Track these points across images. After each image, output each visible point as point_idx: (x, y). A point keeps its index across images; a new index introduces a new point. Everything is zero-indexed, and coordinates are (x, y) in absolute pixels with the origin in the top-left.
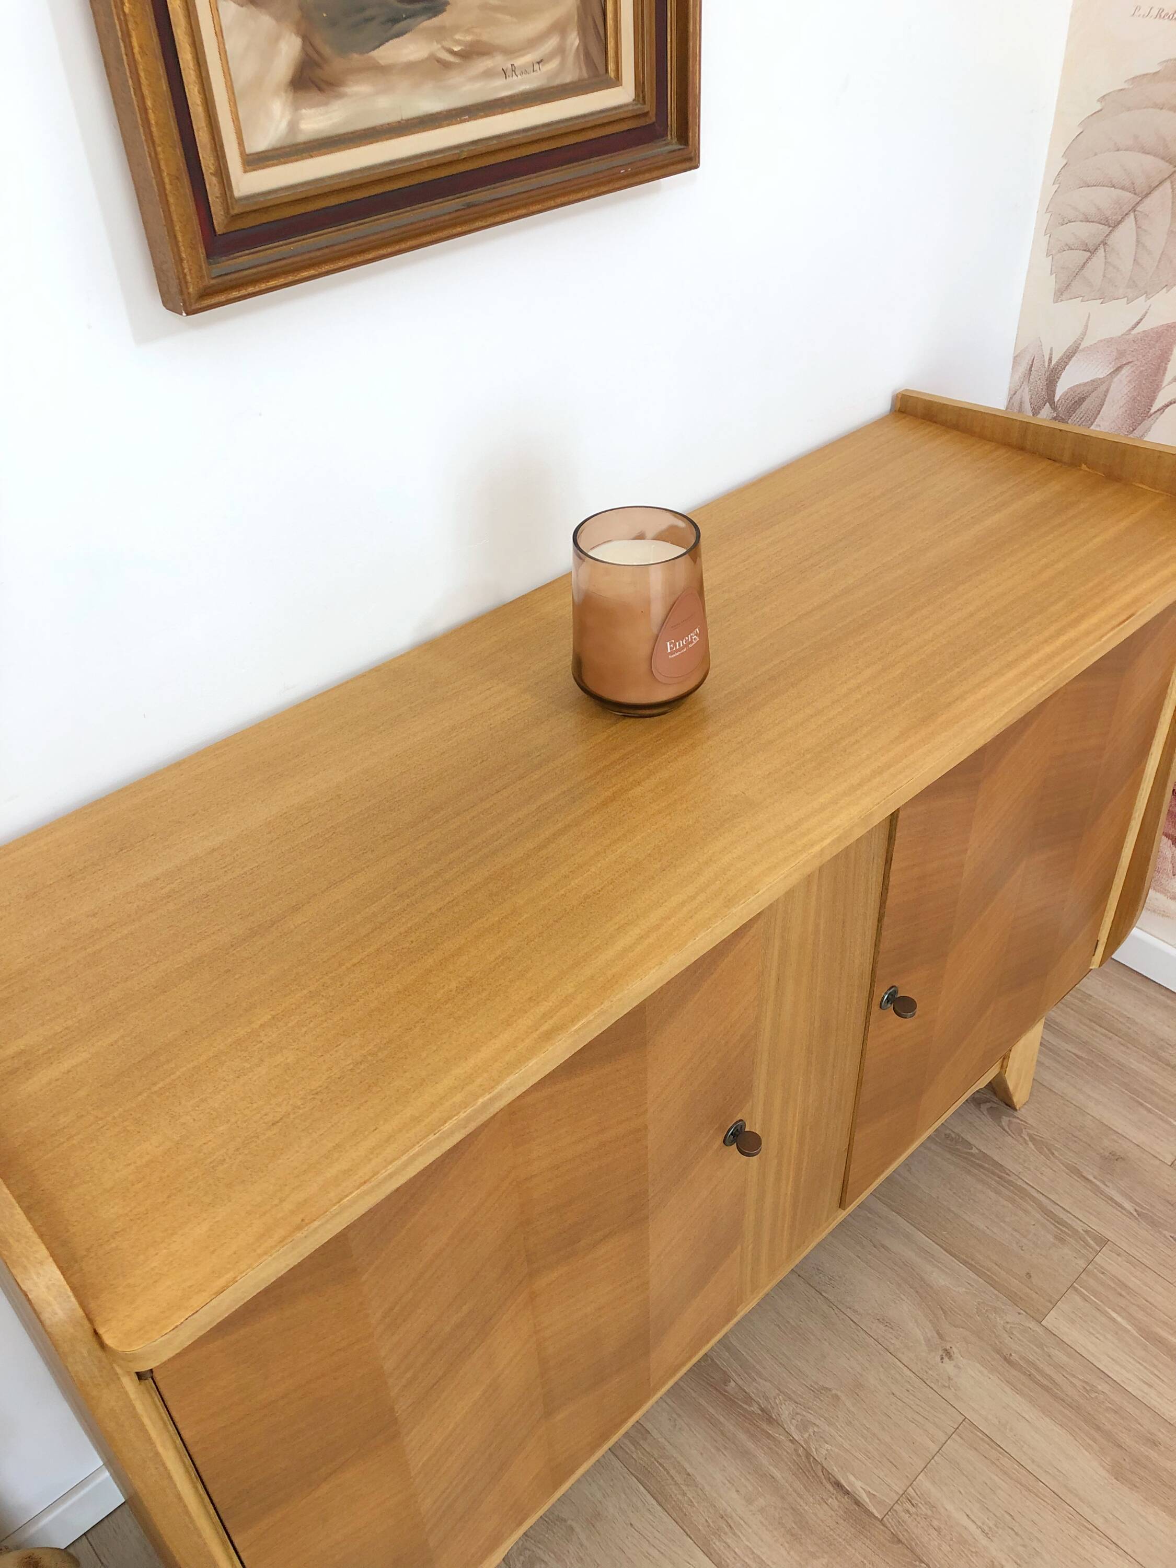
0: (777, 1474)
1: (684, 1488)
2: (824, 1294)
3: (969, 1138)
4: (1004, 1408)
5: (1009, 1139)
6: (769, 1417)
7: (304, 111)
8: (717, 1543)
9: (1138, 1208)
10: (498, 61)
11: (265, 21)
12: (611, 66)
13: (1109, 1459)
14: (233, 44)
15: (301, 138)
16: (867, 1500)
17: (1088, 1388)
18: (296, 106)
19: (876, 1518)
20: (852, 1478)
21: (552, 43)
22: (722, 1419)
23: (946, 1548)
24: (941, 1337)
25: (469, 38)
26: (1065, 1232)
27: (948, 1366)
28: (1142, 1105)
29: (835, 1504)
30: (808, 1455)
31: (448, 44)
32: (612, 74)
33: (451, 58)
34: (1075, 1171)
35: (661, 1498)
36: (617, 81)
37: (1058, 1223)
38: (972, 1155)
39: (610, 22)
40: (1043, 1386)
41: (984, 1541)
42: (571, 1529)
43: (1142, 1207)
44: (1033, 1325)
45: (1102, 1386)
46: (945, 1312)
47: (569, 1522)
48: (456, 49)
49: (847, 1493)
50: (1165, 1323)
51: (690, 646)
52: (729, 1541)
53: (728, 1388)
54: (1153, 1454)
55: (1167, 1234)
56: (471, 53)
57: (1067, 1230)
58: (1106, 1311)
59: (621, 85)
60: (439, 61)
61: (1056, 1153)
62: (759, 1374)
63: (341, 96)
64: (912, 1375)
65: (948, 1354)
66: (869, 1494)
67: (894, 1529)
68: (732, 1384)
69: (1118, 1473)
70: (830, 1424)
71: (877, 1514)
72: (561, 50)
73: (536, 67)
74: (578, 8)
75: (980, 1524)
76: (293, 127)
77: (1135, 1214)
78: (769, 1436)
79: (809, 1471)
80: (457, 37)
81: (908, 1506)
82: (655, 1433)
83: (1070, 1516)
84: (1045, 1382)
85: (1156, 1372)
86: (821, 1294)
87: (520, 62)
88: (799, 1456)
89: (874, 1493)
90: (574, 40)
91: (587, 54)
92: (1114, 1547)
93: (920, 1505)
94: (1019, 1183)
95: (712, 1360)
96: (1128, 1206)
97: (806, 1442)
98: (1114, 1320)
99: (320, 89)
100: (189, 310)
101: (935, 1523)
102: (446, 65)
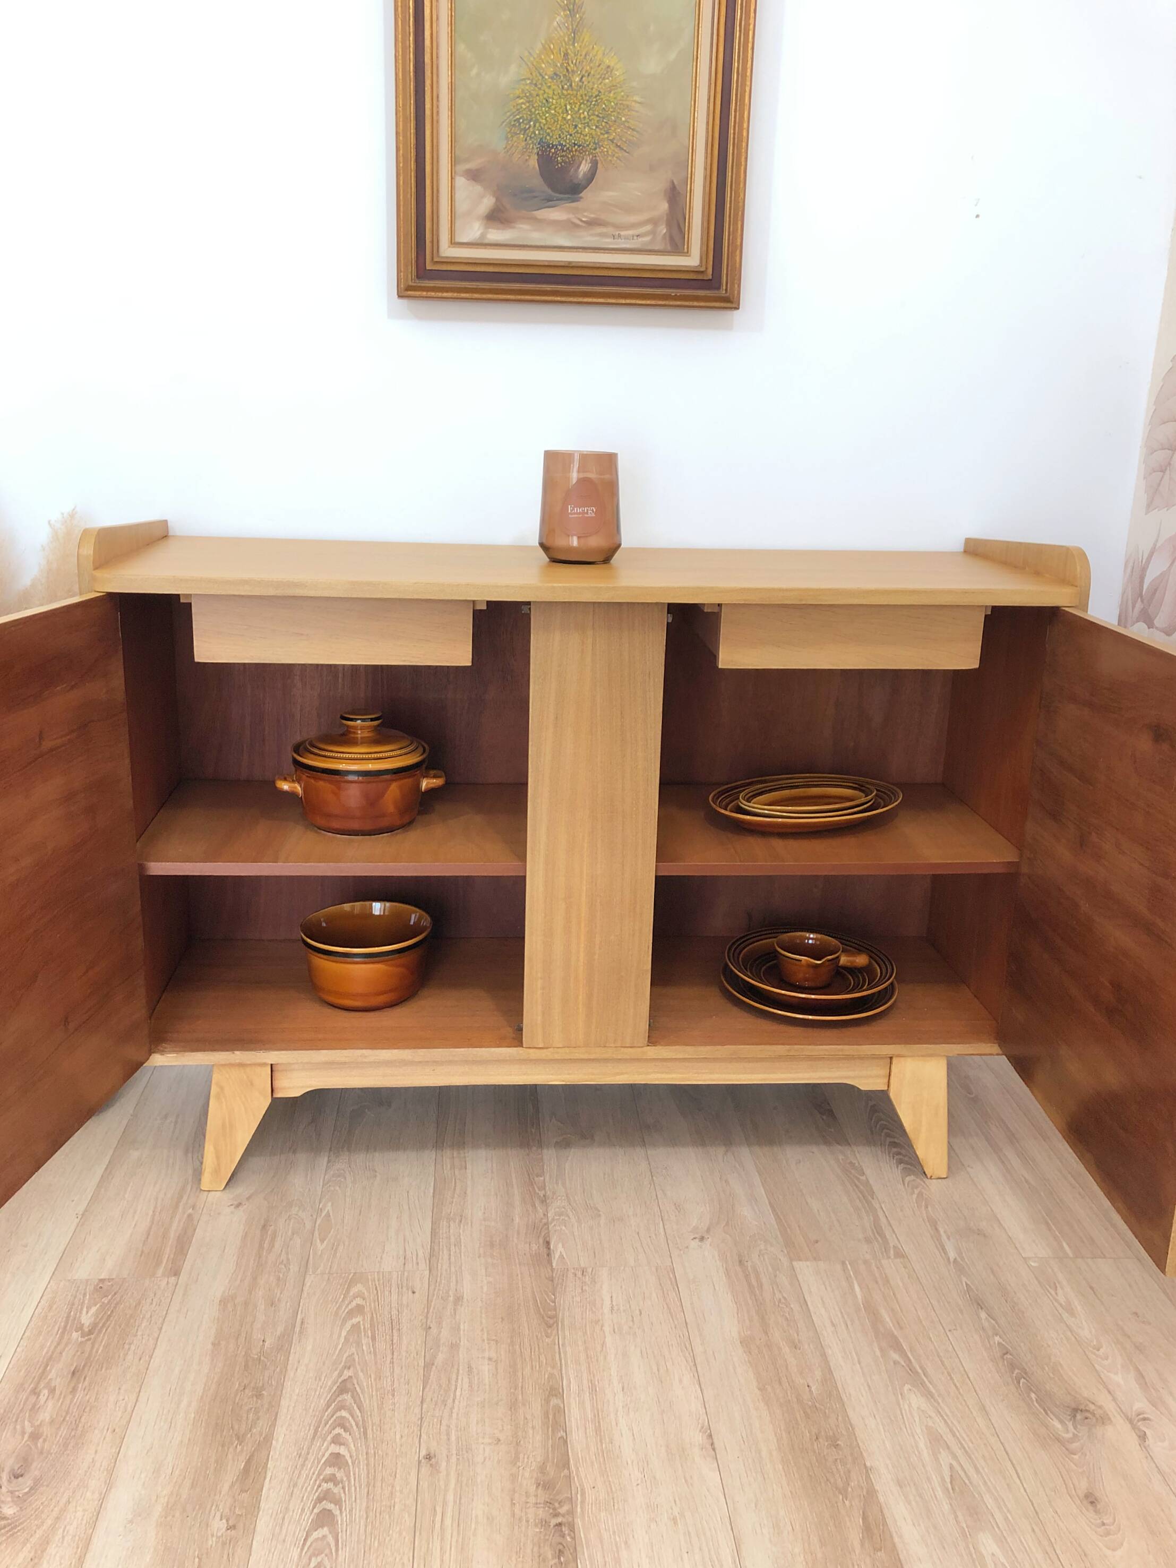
0: (517, 1220)
1: (456, 1196)
2: (654, 1178)
3: (868, 1172)
4: (707, 1276)
5: (900, 1186)
6: (544, 1200)
7: (490, 230)
8: (445, 1223)
9: (959, 1259)
10: (610, 230)
11: (478, 188)
12: (686, 247)
13: (749, 1333)
14: (460, 195)
15: (486, 241)
16: (557, 1256)
17: (783, 1300)
18: (487, 227)
19: (552, 1266)
20: (560, 1245)
21: (648, 228)
22: (515, 1186)
23: (578, 1299)
24: (708, 1231)
25: (593, 216)
26: (877, 1241)
27: (695, 1244)
28: (1047, 1224)
29: (534, 1247)
30: (547, 1224)
31: (579, 216)
32: (686, 250)
33: (580, 223)
34: (934, 1224)
35: (437, 1193)
36: (687, 254)
37: (878, 1233)
38: (858, 1179)
39: (687, 224)
40: (750, 1285)
41: (606, 1309)
42: (376, 1176)
43: (963, 1259)
44: (785, 1261)
45: (795, 1306)
46: (727, 1224)
47: (377, 1174)
48: (584, 219)
49: (549, 1249)
50: (892, 1310)
51: (586, 515)
52: (452, 1225)
53: (536, 1179)
54: (786, 1350)
55: (964, 1279)
56: (592, 223)
57: (879, 1239)
58: (853, 1283)
59: (690, 256)
60: (573, 223)
61: (930, 1209)
62: (564, 1184)
63: (514, 228)
64: (663, 1233)
65: (702, 1239)
66: (561, 1256)
67: (556, 1275)
68: (542, 1178)
69: (746, 1342)
70: (579, 1221)
71: (554, 1265)
72: (653, 233)
73: (635, 238)
74: (667, 215)
75: (614, 1303)
76: (483, 235)
77: (952, 1260)
78: (534, 1206)
79: (538, 1229)
80: (586, 214)
81: (579, 1274)
82: (469, 1171)
83: (682, 1336)
84: (754, 1282)
85: (849, 1323)
86: (652, 1177)
87: (622, 233)
88: (541, 1222)
89: (565, 1256)
90: (663, 229)
91: (672, 239)
92: (692, 1364)
93: (587, 1277)
94: (877, 1206)
95: (543, 1166)
96: (952, 1255)
97: (553, 1220)
98: (853, 1289)
99: (502, 223)
100: (400, 295)
101: (586, 1288)
102: (577, 226)
